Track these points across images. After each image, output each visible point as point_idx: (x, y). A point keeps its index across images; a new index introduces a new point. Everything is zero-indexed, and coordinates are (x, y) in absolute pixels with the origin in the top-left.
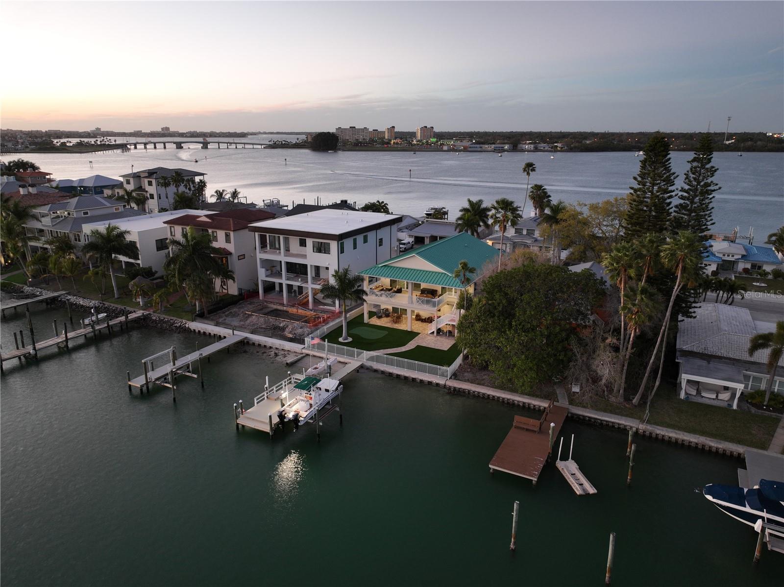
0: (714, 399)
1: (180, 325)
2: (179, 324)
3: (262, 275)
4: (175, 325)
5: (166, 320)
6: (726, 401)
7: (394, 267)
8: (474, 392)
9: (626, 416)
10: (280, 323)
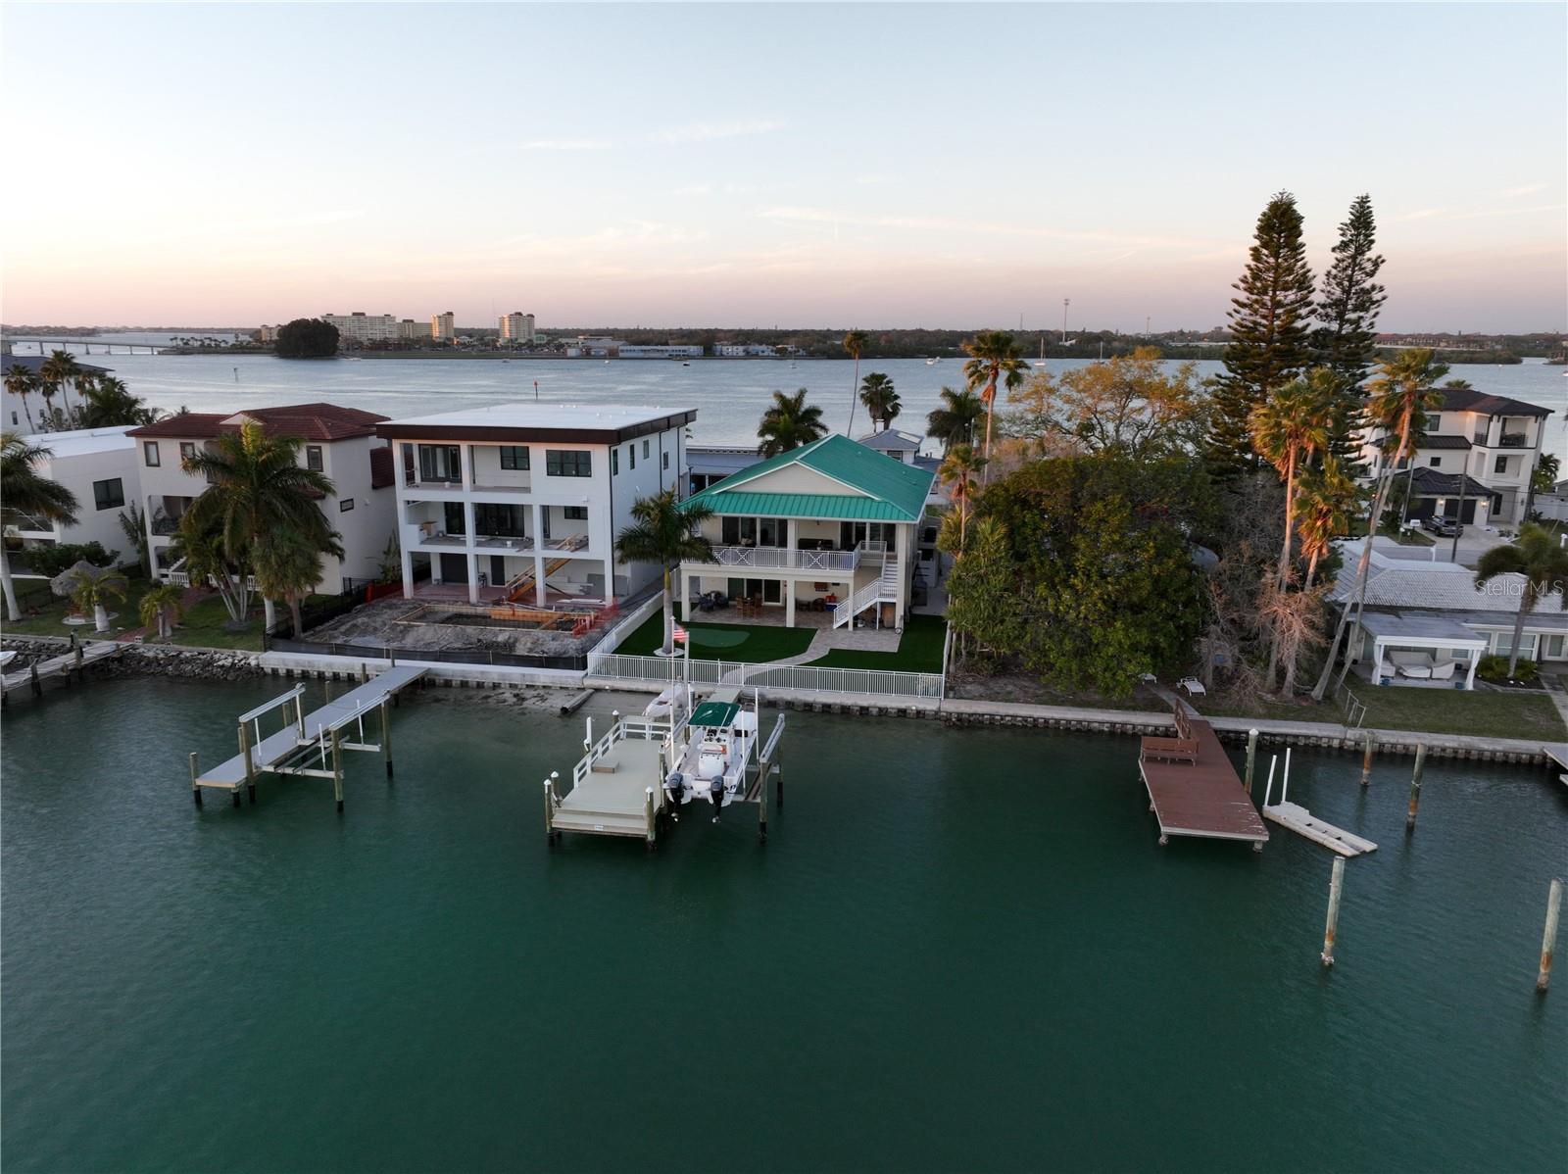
0: (1426, 679)
1: (233, 664)
2: (230, 660)
3: (411, 540)
4: (220, 663)
5: (188, 655)
6: (1448, 680)
7: (748, 494)
8: (1002, 717)
9: (1313, 720)
10: (496, 636)
